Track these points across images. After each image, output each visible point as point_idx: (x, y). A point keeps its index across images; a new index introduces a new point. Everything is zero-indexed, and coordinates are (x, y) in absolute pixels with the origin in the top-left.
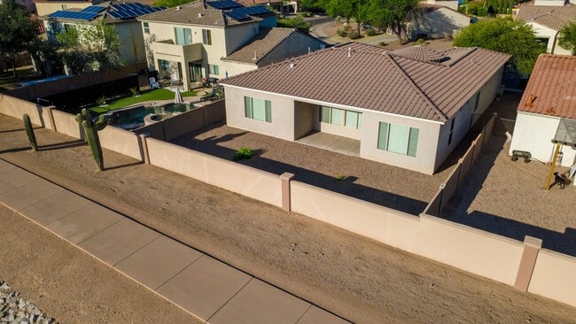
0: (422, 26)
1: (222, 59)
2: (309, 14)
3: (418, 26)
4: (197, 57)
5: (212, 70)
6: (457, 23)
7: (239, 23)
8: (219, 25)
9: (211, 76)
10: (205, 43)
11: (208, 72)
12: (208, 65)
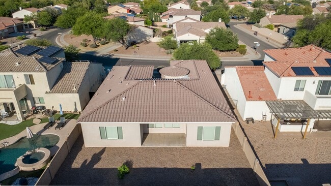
0: (132, 37)
1: (47, 93)
2: (45, 28)
3: (130, 37)
4: (23, 95)
5: (37, 101)
6: (147, 33)
7: (53, 66)
8: (40, 71)
9: (37, 105)
10: (28, 83)
11: (34, 102)
12: (33, 98)
